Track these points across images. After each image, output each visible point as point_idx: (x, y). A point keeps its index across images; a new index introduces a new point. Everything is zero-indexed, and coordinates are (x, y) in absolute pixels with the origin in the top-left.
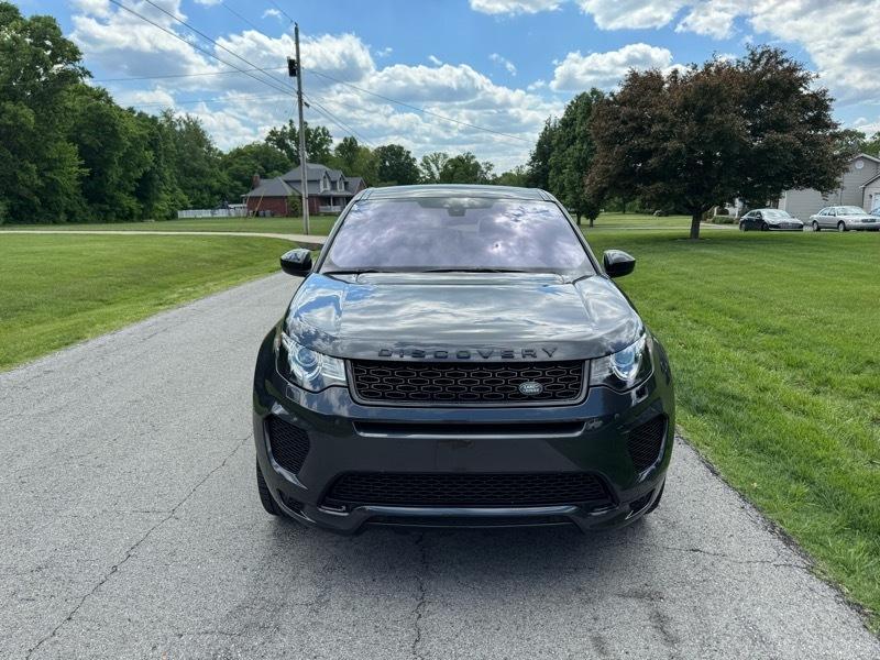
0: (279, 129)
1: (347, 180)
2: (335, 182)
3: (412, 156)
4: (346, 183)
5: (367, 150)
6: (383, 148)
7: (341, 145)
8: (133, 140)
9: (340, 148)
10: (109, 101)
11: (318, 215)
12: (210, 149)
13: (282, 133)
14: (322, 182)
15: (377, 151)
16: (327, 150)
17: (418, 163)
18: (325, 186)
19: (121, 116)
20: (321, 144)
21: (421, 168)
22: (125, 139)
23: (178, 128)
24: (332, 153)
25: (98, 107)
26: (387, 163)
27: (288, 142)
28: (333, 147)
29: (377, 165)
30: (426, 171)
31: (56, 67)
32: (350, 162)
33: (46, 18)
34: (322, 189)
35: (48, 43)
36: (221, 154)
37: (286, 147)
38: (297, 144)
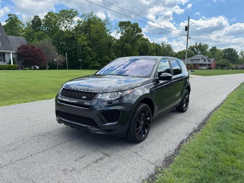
0: (192, 45)
1: (209, 59)
2: (205, 60)
3: (236, 51)
4: (209, 60)
5: (220, 50)
6: (226, 49)
7: (211, 49)
8: (152, 51)
9: (211, 50)
10: (148, 41)
11: (198, 69)
12: (172, 52)
13: (193, 46)
14: (201, 60)
15: (224, 50)
16: (206, 50)
17: (238, 54)
18: (202, 61)
19: (150, 45)
20: (205, 49)
21: (239, 55)
22: (150, 50)
23: (165, 47)
24: (208, 51)
25: (145, 43)
26: (227, 54)
27: (195, 49)
28: (208, 50)
29: (223, 54)
30: (241, 56)
31: (137, 34)
32: (213, 54)
33: (136, 23)
34: (201, 62)
35: (136, 29)
36: (175, 53)
37: (194, 50)
38: (197, 50)
